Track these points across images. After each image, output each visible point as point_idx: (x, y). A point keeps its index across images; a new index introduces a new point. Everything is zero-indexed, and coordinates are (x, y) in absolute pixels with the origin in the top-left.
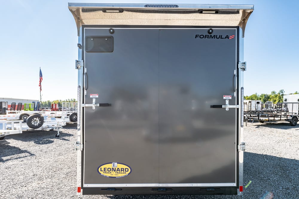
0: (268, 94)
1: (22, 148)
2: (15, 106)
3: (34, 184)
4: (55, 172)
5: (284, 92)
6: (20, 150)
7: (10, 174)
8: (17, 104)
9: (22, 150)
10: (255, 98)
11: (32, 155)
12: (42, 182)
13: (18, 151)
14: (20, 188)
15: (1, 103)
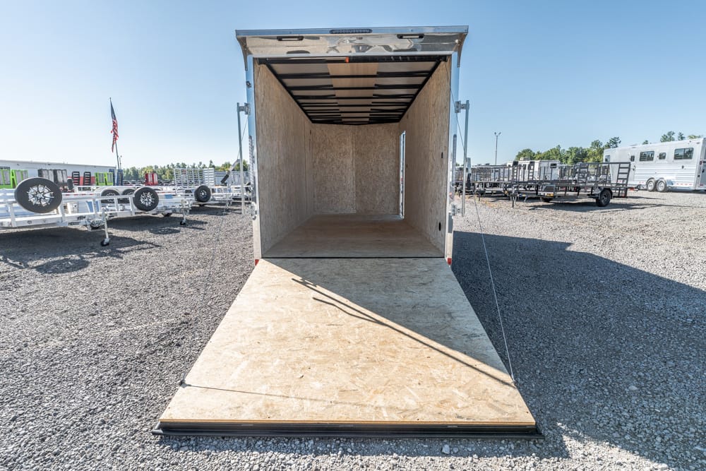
0: (583, 148)
2: (79, 177)
5: (620, 142)
6: (136, 240)
8: (82, 175)
9: (139, 241)
10: (555, 157)
11: (157, 246)
15: (55, 172)
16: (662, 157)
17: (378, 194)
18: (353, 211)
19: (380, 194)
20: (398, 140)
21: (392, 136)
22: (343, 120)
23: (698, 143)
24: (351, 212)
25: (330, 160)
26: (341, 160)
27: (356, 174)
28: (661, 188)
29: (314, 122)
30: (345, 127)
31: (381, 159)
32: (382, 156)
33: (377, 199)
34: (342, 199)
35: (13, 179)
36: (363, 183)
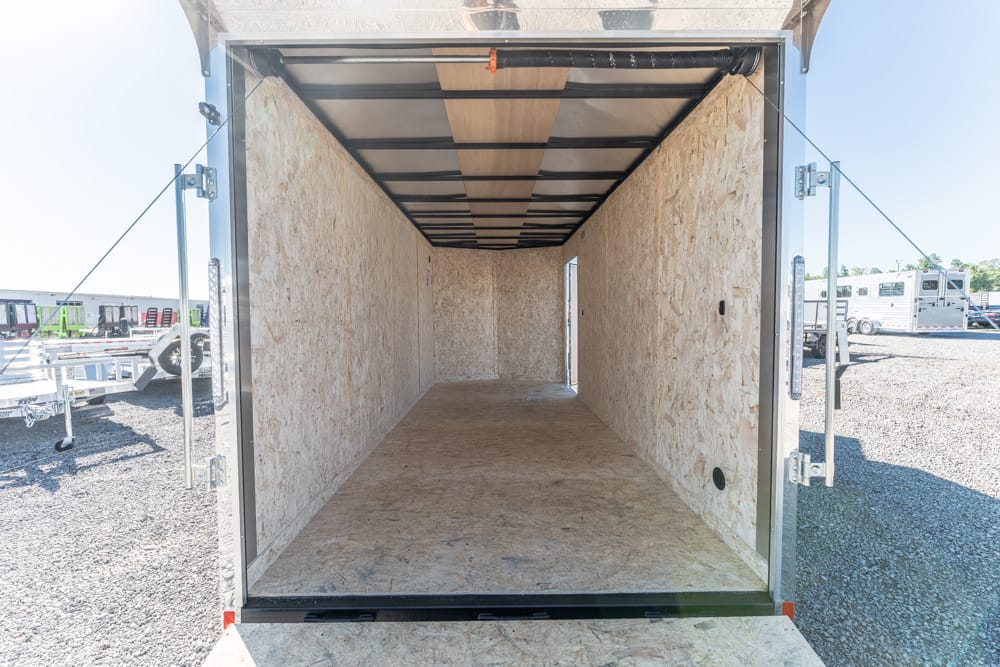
1: (139, 429)
2: (156, 315)
3: (136, 552)
4: (206, 506)
6: (133, 434)
7: (80, 514)
8: (160, 311)
9: (139, 435)
11: (158, 449)
12: (159, 546)
13: (128, 436)
14: (88, 567)
15: (122, 309)
16: (863, 292)
17: (531, 350)
18: (494, 377)
19: (535, 350)
20: (562, 271)
21: (552, 266)
22: (480, 241)
23: (909, 277)
24: (492, 377)
25: (459, 301)
26: (476, 301)
27: (499, 320)
28: (866, 329)
29: (435, 244)
30: (482, 252)
31: (536, 298)
32: (538, 295)
33: (531, 358)
34: (477, 358)
35: (64, 319)
36: (509, 333)
